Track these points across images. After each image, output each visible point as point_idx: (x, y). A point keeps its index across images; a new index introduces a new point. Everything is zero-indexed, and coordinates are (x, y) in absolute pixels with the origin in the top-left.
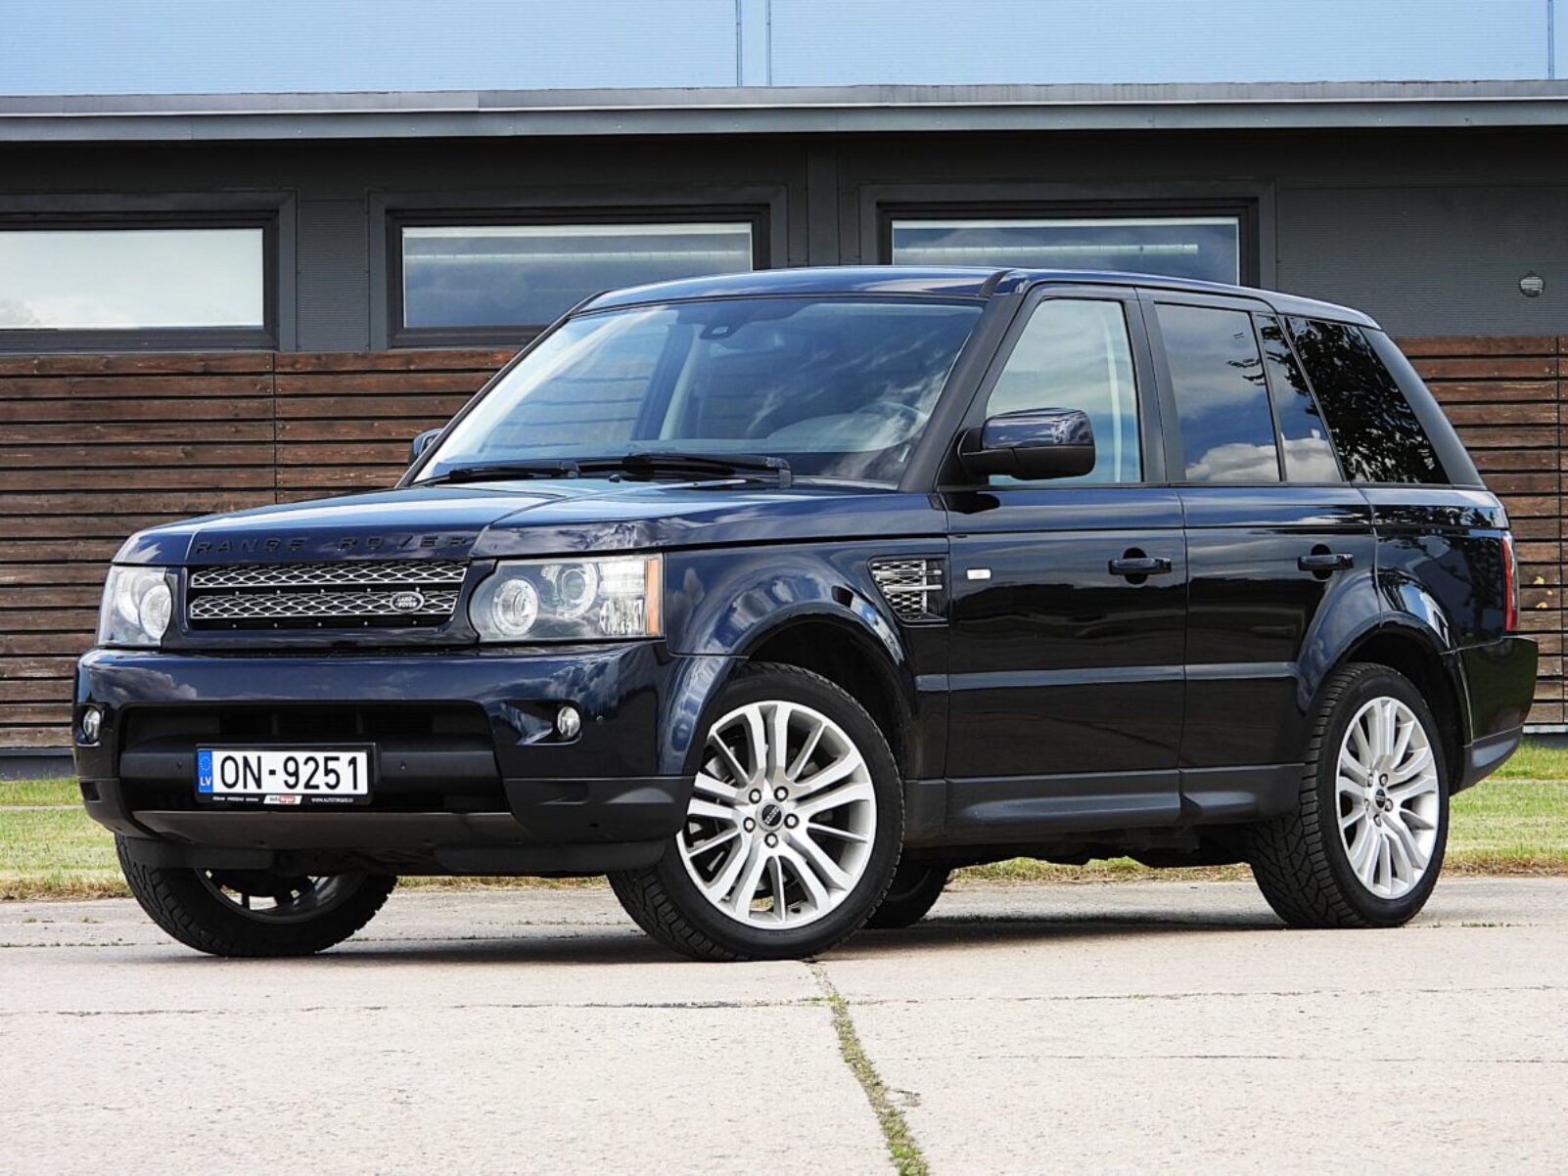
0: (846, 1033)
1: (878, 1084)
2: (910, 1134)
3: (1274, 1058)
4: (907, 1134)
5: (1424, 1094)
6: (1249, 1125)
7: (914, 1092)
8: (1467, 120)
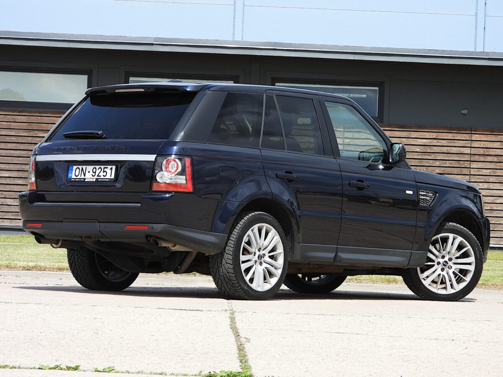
0: (233, 320)
1: (239, 335)
2: (245, 350)
3: (358, 334)
4: (244, 350)
5: (401, 347)
6: (347, 353)
7: (249, 338)
8: (448, 62)
